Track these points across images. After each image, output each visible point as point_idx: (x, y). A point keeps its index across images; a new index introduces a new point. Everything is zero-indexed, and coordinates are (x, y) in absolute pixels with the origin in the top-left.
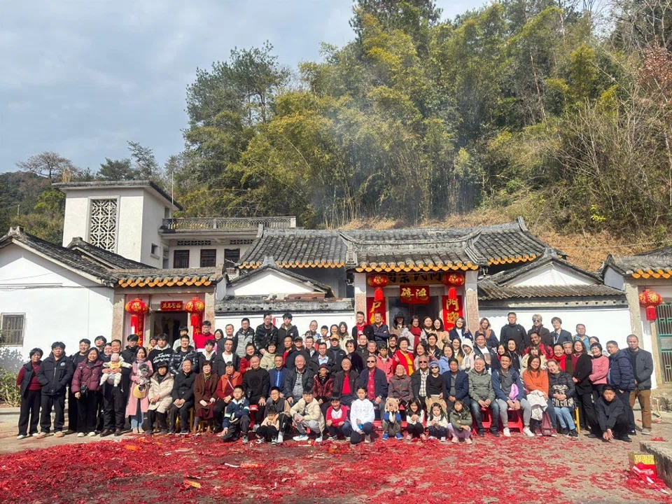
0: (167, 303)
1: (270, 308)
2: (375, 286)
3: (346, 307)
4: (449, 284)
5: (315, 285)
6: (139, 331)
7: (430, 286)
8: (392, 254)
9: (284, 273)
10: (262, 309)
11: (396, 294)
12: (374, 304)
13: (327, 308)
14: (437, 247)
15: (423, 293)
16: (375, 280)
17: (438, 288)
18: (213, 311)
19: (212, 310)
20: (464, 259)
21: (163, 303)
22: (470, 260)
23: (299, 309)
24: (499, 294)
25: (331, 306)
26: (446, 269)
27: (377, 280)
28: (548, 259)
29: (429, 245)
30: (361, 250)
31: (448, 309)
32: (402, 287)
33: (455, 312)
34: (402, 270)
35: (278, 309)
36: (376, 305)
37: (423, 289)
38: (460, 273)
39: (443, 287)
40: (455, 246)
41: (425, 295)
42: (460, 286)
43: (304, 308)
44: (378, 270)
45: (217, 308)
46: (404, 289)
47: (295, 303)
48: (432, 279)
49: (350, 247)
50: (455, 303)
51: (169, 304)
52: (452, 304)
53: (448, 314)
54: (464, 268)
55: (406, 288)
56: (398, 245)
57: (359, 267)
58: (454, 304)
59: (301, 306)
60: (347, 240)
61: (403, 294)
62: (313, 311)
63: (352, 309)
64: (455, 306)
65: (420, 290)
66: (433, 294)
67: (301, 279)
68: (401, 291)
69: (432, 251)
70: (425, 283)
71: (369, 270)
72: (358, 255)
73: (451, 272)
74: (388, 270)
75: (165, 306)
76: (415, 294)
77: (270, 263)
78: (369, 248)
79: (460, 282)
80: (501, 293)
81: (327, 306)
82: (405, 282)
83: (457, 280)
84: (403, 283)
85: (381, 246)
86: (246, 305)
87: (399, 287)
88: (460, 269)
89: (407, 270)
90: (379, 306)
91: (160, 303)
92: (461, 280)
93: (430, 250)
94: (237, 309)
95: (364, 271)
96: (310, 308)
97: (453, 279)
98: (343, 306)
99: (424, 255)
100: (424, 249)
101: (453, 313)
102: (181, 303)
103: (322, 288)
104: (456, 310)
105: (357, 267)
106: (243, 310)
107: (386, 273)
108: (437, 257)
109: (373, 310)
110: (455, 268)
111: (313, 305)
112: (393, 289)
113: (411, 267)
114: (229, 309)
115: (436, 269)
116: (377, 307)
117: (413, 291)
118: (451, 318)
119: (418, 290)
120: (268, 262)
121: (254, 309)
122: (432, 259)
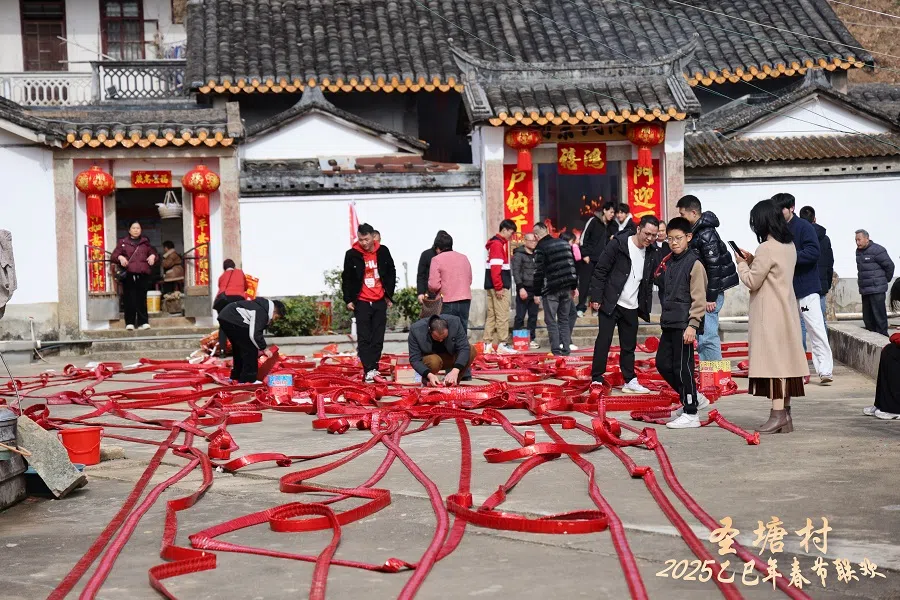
0: (143, 174)
1: (336, 185)
2: (519, 147)
3: (466, 182)
4: (640, 143)
5: (401, 140)
6: (96, 224)
7: (608, 144)
8: (544, 89)
9: (344, 118)
10: (322, 185)
11: (550, 159)
12: (514, 176)
13: (434, 183)
14: (620, 74)
15: (596, 157)
16: (519, 138)
17: (622, 147)
18: (236, 190)
19: (234, 189)
20: (665, 100)
21: (135, 175)
22: (675, 103)
23: (386, 185)
24: (719, 156)
25: (440, 179)
26: (635, 119)
27: (524, 138)
28: (811, 89)
29: (607, 71)
30: (490, 80)
31: (636, 182)
32: (561, 146)
33: (647, 187)
34: (565, 122)
35: (350, 186)
36: (517, 178)
37: (597, 150)
38: (658, 125)
39: (630, 146)
40: (652, 74)
41: (600, 159)
42: (657, 145)
43: (394, 184)
44: (527, 122)
45: (243, 185)
46: (564, 151)
47: (378, 175)
48: (611, 132)
49: (472, 76)
50: (648, 172)
51: (147, 176)
52: (642, 174)
53: (636, 191)
54: (664, 118)
55: (568, 147)
56: (553, 71)
57: (496, 116)
58: (646, 174)
59: (389, 181)
60: (464, 61)
61: (563, 159)
62: (411, 189)
63: (477, 184)
64: (647, 177)
65: (592, 151)
66: (612, 157)
67: (374, 130)
68: (560, 154)
69: (614, 83)
70: (598, 140)
71: (511, 122)
72: (487, 91)
73: (643, 123)
74: (543, 122)
75: (139, 180)
76: (582, 158)
77: (316, 99)
78: (504, 77)
79: (657, 140)
80: (724, 153)
81: (434, 180)
82: (566, 138)
83: (652, 136)
84: (563, 140)
85: (524, 73)
86: (292, 179)
87: (555, 145)
88: (657, 119)
89: (573, 121)
90: (522, 179)
91: (130, 174)
92: (658, 136)
93: (609, 79)
94: (278, 186)
95: (504, 124)
96: (405, 184)
97: (647, 134)
98: (462, 181)
99: (598, 90)
100: (599, 79)
101: (644, 189)
102: (168, 174)
103: (414, 147)
104: (649, 183)
105: (491, 117)
106: (289, 189)
107: (540, 127)
108: (621, 96)
109: (512, 185)
110: (650, 118)
111: (409, 179)
112: (545, 150)
113: (580, 116)
114: (264, 187)
115: (619, 120)
116: (518, 181)
117: (579, 154)
118: (641, 198)
119: (588, 152)
120: (312, 97)
121: (307, 186)
122: (612, 100)
